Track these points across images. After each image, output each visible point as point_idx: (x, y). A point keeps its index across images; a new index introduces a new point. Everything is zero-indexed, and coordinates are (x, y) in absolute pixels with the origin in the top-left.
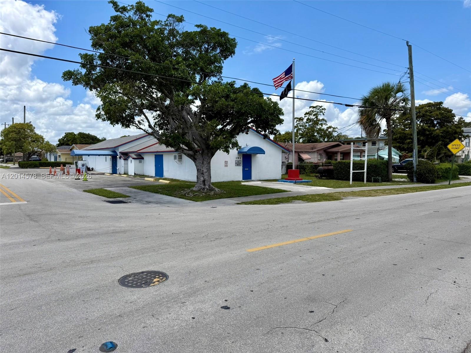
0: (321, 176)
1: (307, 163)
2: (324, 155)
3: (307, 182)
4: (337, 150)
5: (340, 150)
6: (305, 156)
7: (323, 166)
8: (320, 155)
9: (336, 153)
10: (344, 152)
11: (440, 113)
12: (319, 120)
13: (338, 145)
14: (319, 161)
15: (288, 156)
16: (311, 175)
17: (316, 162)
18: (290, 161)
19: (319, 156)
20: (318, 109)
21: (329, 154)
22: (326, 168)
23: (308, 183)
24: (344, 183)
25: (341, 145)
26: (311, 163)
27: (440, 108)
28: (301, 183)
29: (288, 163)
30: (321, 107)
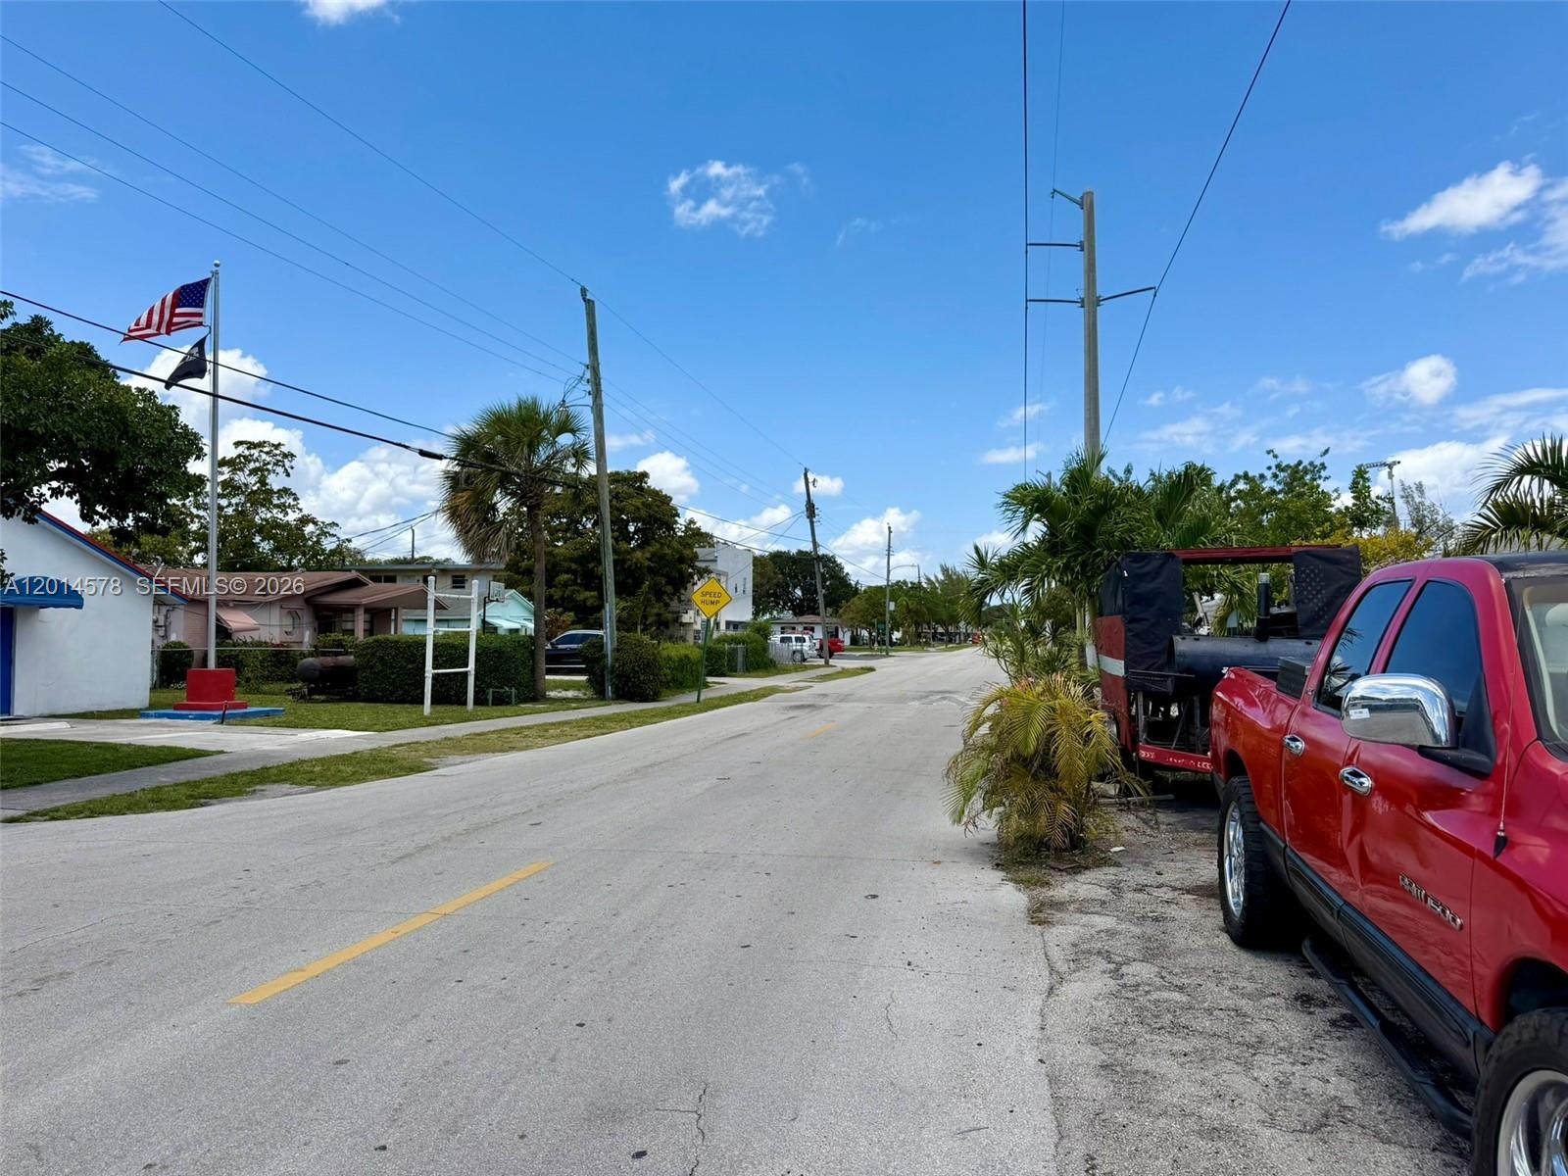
0: (311, 692)
1: (245, 643)
2: (306, 618)
3: (267, 714)
4: (355, 601)
5: (364, 601)
6: (237, 620)
7: (311, 655)
8: (294, 614)
9: (351, 609)
10: (378, 606)
11: (643, 504)
12: (271, 492)
13: (354, 584)
14: (289, 638)
15: (166, 617)
16: (266, 688)
17: (278, 642)
18: (173, 638)
19: (288, 621)
20: (267, 453)
21: (323, 611)
22: (329, 660)
23: (269, 719)
24: (402, 711)
25: (365, 584)
26: (259, 644)
27: (641, 488)
28: (244, 719)
29: (167, 646)
30: (277, 446)
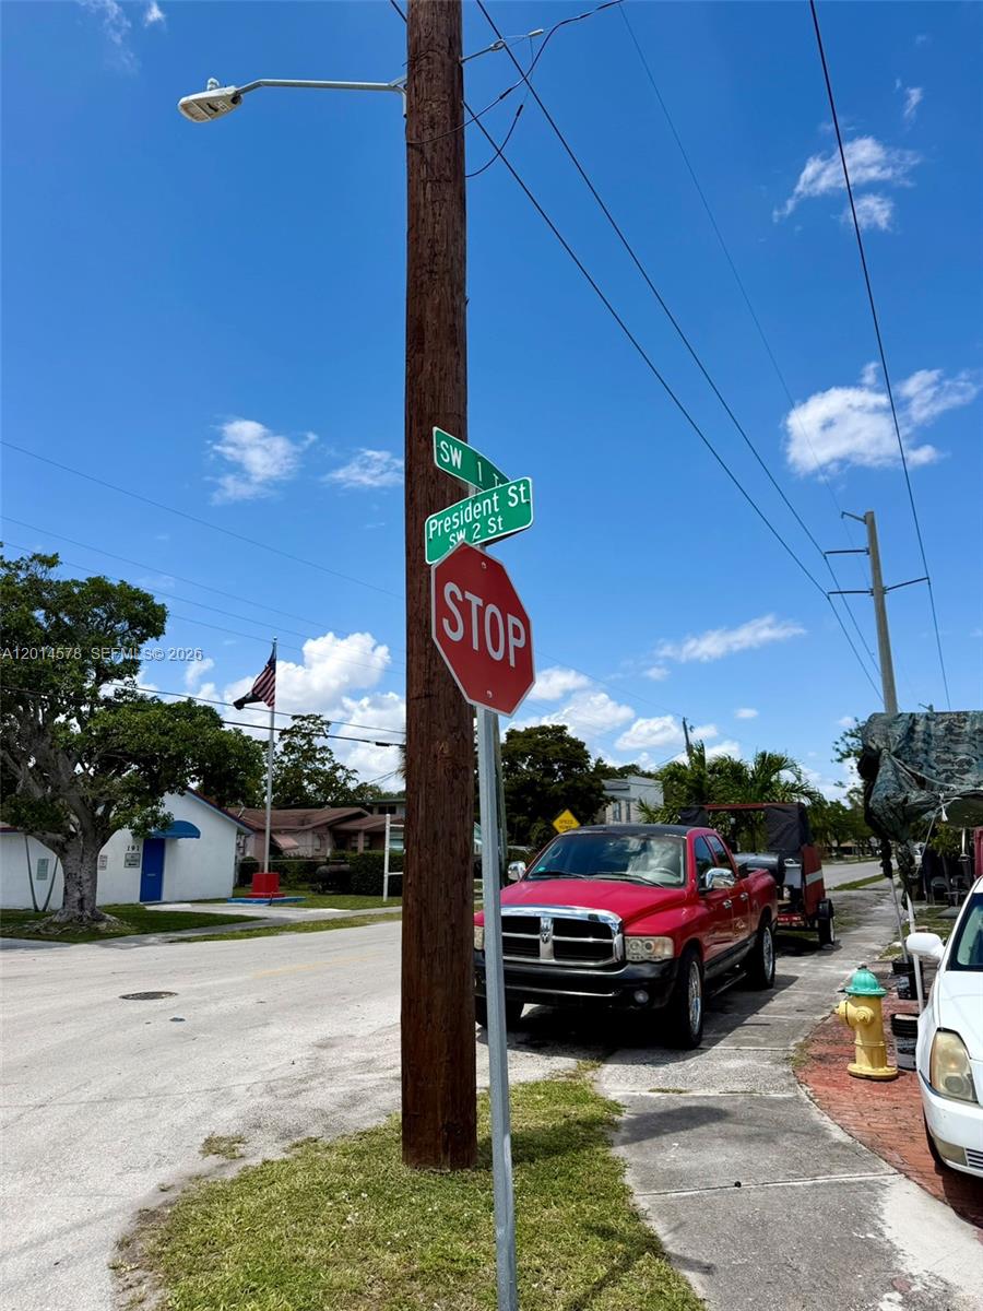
1: (290, 857)
2: (328, 839)
3: (296, 901)
4: (358, 827)
5: (364, 828)
6: (285, 842)
7: (326, 864)
8: (320, 838)
9: (356, 833)
10: (375, 830)
12: (315, 750)
13: (359, 816)
14: (318, 854)
15: (245, 841)
16: (300, 887)
17: (310, 856)
18: (248, 854)
19: (317, 843)
20: (313, 723)
21: (340, 836)
22: (335, 867)
26: (299, 857)
28: (282, 903)
30: (318, 718)
